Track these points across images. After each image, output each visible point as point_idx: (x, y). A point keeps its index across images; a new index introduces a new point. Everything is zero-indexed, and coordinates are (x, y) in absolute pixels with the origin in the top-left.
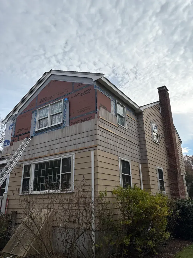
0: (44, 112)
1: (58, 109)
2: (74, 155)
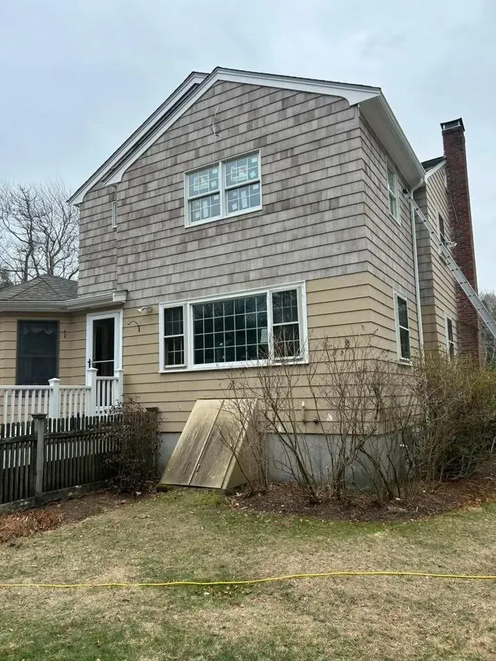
0: (203, 181)
1: (247, 175)
2: (304, 285)
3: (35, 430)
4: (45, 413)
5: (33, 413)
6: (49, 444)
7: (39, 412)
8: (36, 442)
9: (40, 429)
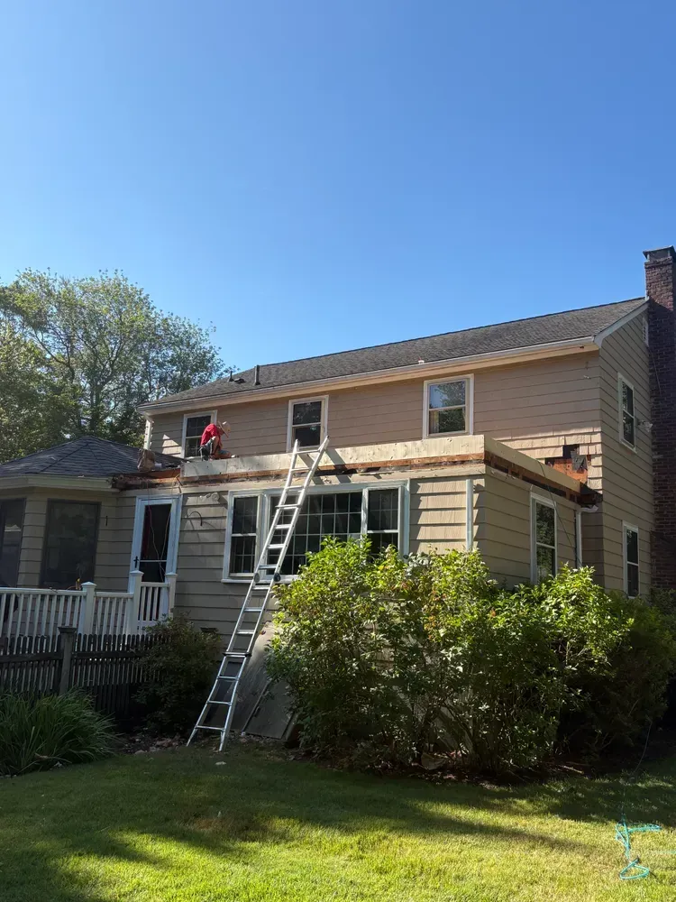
2: (408, 484)
3: (62, 646)
4: (74, 626)
5: (60, 625)
6: (76, 664)
7: (67, 624)
8: (61, 662)
9: (66, 646)
